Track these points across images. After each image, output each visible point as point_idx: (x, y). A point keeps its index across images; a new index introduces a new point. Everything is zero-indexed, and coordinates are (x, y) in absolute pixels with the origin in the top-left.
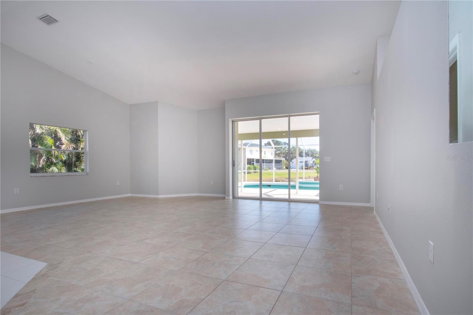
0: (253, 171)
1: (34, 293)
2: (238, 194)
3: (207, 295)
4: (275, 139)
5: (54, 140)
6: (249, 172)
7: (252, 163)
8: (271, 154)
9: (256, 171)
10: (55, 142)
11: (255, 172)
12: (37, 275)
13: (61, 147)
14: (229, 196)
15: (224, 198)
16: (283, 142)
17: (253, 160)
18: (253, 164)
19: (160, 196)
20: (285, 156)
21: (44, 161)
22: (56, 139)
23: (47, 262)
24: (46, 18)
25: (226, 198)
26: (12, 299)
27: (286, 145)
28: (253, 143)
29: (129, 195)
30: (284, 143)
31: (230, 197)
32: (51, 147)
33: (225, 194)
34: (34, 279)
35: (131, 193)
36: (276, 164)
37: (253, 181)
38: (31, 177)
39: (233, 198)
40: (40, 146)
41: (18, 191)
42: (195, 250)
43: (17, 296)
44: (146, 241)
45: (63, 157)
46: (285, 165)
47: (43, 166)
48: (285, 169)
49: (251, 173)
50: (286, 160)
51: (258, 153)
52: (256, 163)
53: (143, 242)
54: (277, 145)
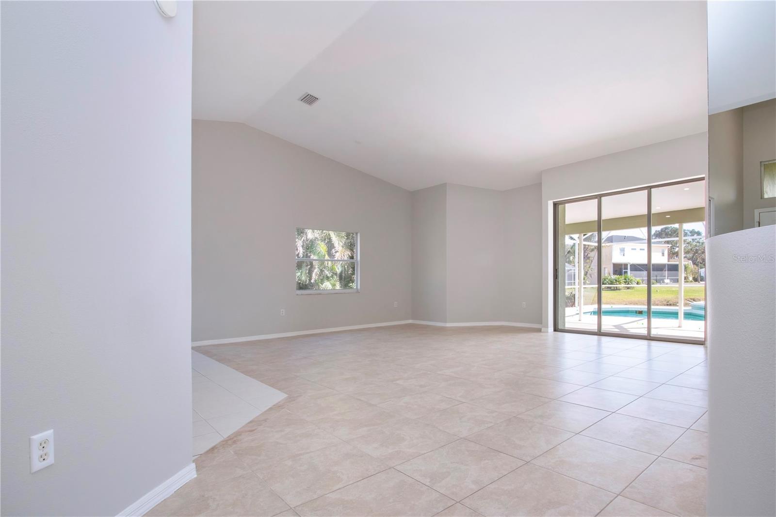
0: (623, 285)
1: (266, 422)
2: (565, 325)
3: (430, 450)
4: (669, 226)
5: (328, 247)
6: (616, 287)
7: (623, 271)
8: (661, 254)
9: (631, 286)
10: (328, 250)
11: (628, 288)
12: (274, 405)
13: (335, 255)
14: (547, 327)
15: (539, 330)
16: (688, 231)
17: (626, 265)
18: (626, 272)
19: (448, 325)
20: (693, 257)
21: (316, 274)
22: (330, 246)
23: (288, 394)
24: (305, 99)
25: (543, 329)
26: (247, 424)
27: (696, 235)
28: (626, 236)
29: (410, 321)
30: (691, 232)
31: (549, 329)
32: (325, 255)
33: (541, 324)
34: (271, 409)
35: (413, 318)
36: (669, 272)
37: (621, 304)
38: (297, 295)
39: (555, 330)
40: (313, 256)
41: (284, 313)
42: (450, 398)
43: (251, 422)
44: (398, 382)
45: (337, 269)
46: (692, 275)
47: (315, 281)
48: (691, 281)
49: (619, 289)
50: (694, 264)
51: (645, 252)
52: (631, 270)
53: (394, 382)
54: (674, 237)
